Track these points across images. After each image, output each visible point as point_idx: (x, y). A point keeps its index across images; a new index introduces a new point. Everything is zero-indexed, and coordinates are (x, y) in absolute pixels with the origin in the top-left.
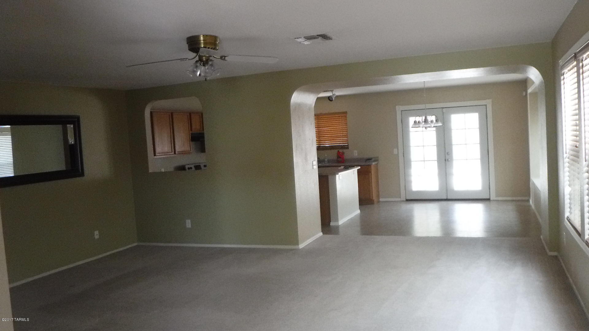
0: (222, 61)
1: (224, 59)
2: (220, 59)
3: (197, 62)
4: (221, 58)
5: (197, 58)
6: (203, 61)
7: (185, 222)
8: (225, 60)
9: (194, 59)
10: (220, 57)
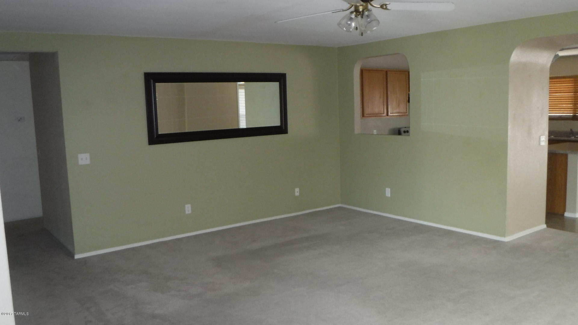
0: (383, 10)
1: (386, 9)
2: (381, 9)
3: (352, 13)
4: (382, 7)
5: (353, 9)
6: (360, 12)
7: (385, 191)
8: (388, 9)
9: (348, 11)
10: (379, 6)
